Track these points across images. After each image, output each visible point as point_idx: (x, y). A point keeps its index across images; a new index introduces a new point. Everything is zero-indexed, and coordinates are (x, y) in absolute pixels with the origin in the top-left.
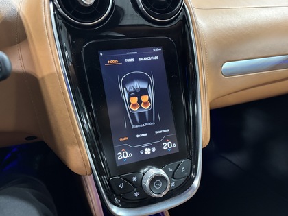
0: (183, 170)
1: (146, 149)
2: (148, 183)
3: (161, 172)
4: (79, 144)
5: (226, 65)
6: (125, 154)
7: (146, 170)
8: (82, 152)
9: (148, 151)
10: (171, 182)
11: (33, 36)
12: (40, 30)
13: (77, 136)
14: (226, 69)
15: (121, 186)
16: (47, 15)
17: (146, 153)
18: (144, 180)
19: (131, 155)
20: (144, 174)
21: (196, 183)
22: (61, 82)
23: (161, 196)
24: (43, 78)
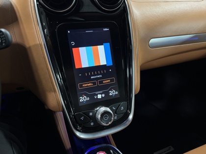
0: (122, 108)
1: (99, 95)
2: (99, 116)
3: (108, 109)
4: (55, 91)
5: (152, 41)
6: (85, 98)
7: (98, 108)
8: (56, 96)
9: (99, 96)
10: (115, 116)
11: (22, 19)
12: (27, 15)
13: (53, 86)
14: (152, 44)
15: (82, 118)
16: (32, 5)
17: (98, 97)
18: (97, 115)
19: (88, 99)
20: (97, 111)
21: (131, 117)
22: (42, 50)
23: (108, 125)
24: (30, 47)
